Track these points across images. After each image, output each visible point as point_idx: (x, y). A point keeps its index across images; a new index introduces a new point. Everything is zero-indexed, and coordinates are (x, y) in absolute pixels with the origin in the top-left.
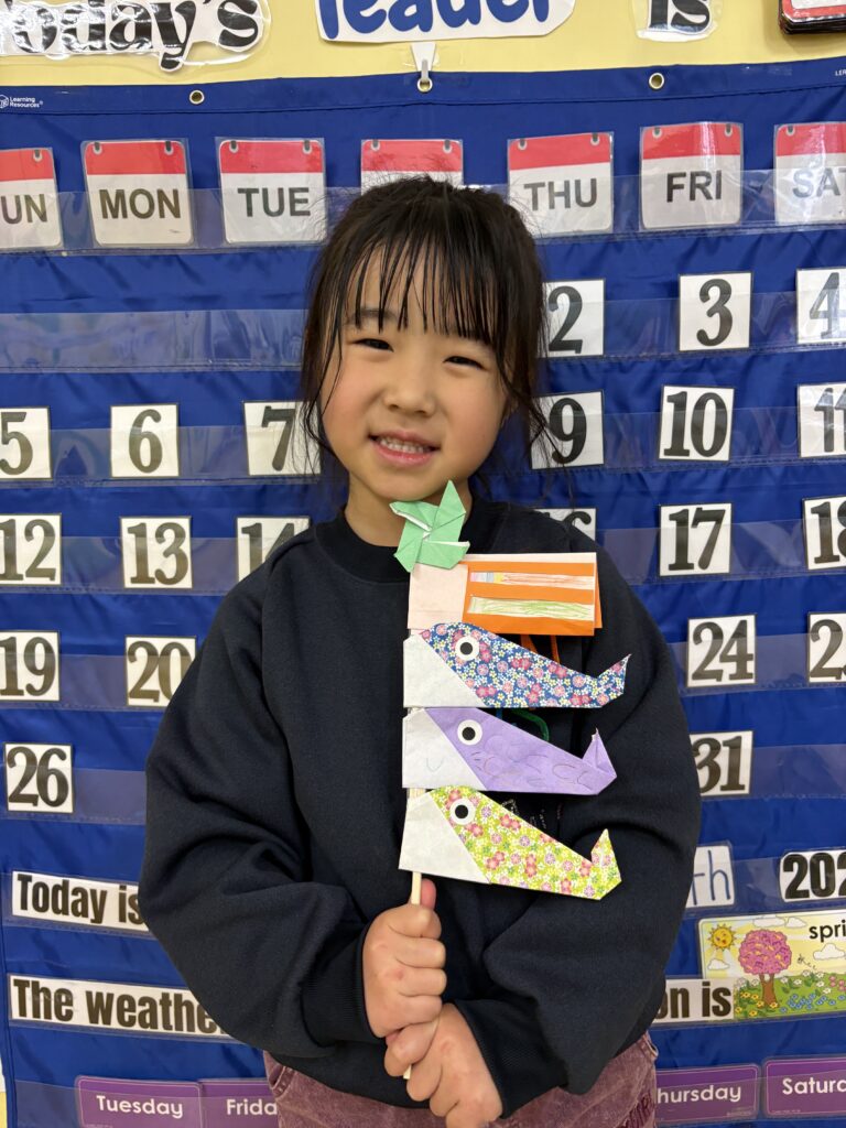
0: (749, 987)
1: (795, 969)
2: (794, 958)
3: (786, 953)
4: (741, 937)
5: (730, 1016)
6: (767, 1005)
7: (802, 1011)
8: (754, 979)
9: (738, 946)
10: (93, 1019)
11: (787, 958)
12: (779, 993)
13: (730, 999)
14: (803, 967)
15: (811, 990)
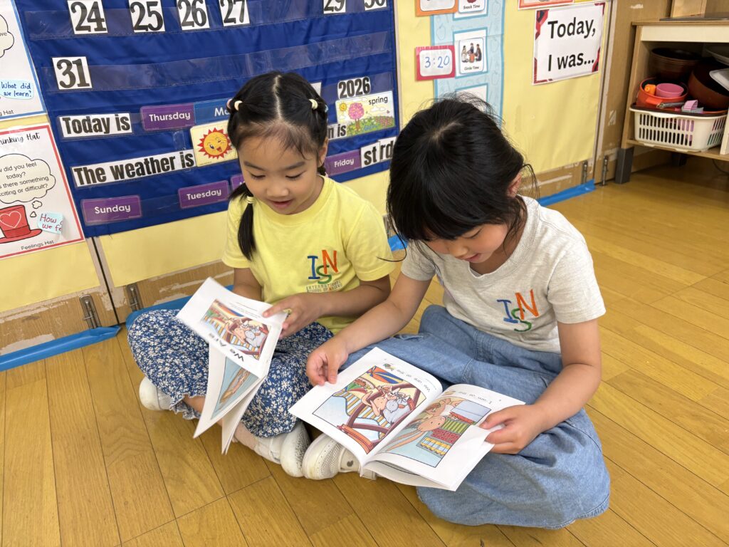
0: (352, 124)
1: (365, 116)
2: (365, 112)
3: (362, 110)
4: (349, 106)
5: (346, 136)
6: (357, 130)
7: (368, 131)
8: (353, 121)
9: (348, 109)
10: (116, 177)
11: (363, 112)
12: (361, 126)
13: (346, 129)
14: (367, 115)
15: (370, 123)
